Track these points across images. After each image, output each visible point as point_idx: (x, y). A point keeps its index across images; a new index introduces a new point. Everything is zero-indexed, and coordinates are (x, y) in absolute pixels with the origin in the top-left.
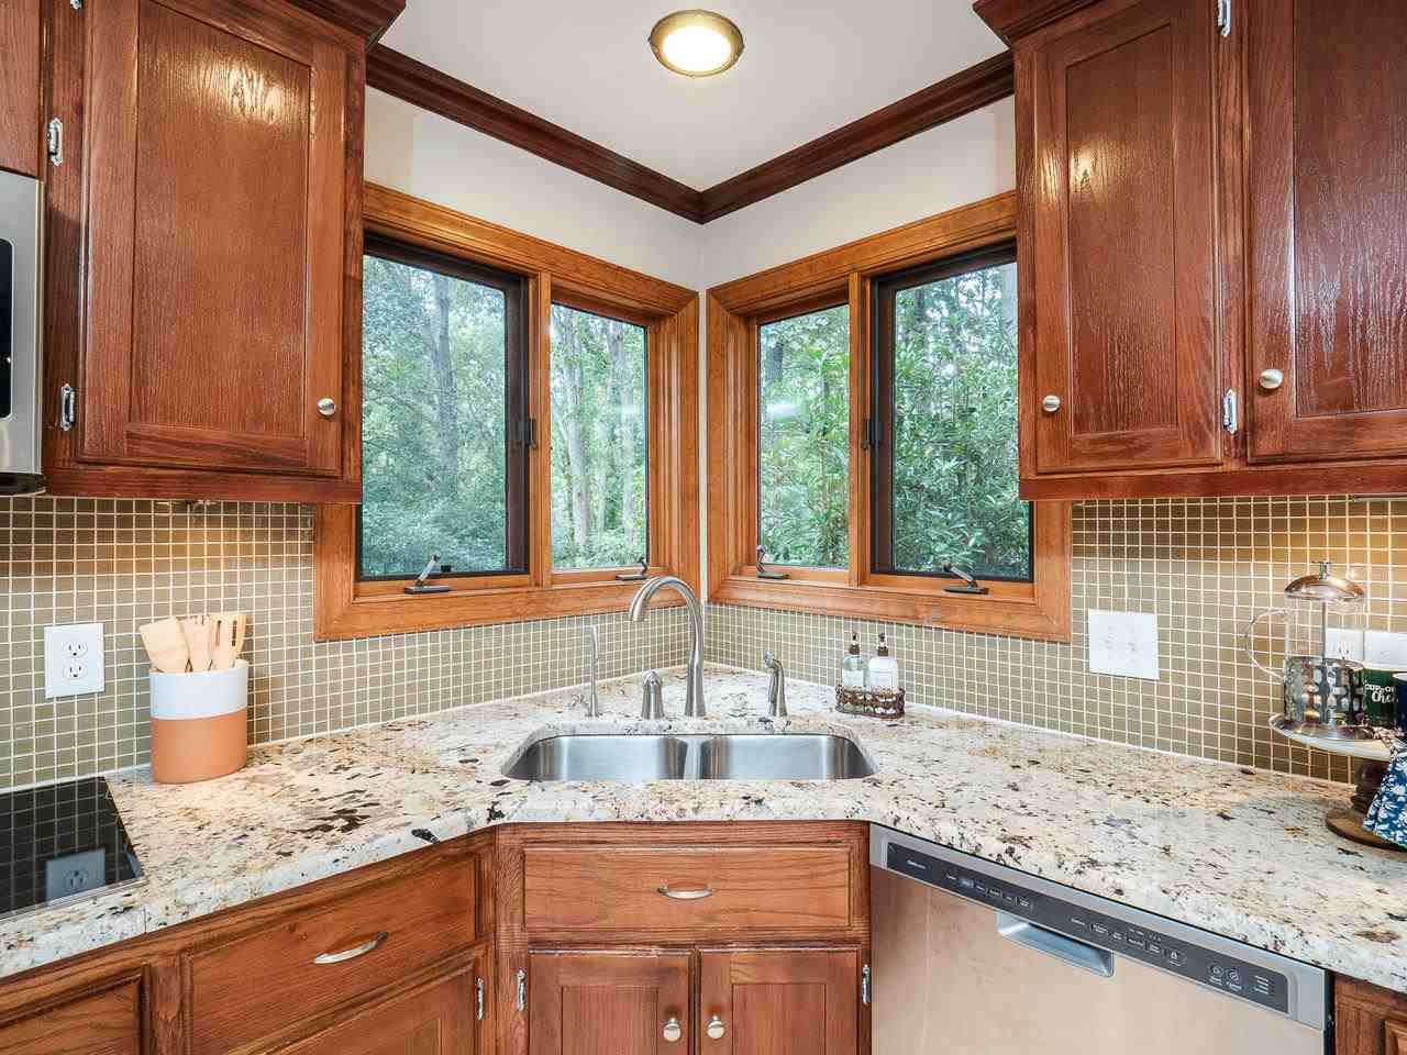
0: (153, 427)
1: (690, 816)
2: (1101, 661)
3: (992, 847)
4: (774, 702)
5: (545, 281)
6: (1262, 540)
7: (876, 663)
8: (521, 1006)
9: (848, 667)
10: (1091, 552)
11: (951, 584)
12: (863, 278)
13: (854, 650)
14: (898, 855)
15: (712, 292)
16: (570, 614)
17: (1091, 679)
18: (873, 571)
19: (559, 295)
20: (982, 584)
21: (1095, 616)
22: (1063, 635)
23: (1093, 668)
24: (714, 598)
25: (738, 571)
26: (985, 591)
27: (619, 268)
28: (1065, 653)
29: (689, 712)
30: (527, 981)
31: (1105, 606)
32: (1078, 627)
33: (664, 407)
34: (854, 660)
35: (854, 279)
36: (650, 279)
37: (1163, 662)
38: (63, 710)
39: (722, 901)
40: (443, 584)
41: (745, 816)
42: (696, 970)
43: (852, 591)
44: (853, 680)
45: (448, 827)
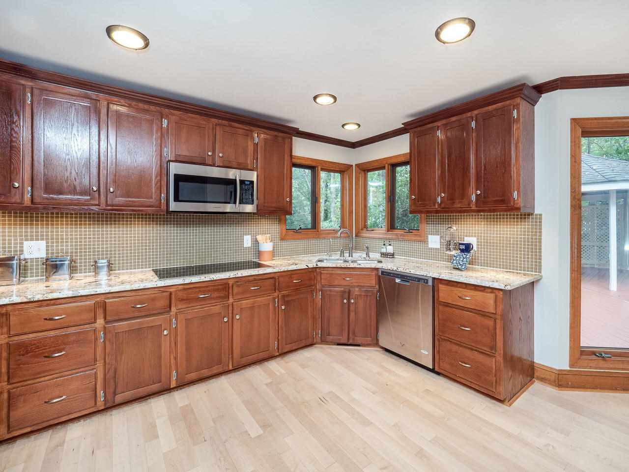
0: (266, 205)
1: (348, 266)
2: (431, 245)
3: (395, 269)
4: (367, 254)
5: (320, 168)
6: (456, 221)
7: (389, 247)
8: (320, 297)
9: (383, 248)
10: (429, 224)
11: (405, 231)
12: (389, 165)
13: (384, 245)
14: (383, 272)
15: (356, 165)
16: (324, 238)
17: (429, 249)
18: (391, 229)
19: (322, 169)
20: (411, 231)
21: (430, 236)
22: (425, 241)
23: (430, 247)
24: (356, 236)
25: (362, 230)
26: (412, 232)
27: (335, 163)
28: (425, 244)
29: (350, 256)
30: (322, 293)
31: (431, 234)
32: (427, 239)
33: (345, 192)
34: (384, 247)
35: (386, 165)
36: (342, 164)
37: (441, 245)
38: (246, 249)
39: (354, 281)
40: (300, 231)
41: (357, 267)
42: (349, 292)
43: (386, 233)
44: (384, 250)
45: (311, 266)
